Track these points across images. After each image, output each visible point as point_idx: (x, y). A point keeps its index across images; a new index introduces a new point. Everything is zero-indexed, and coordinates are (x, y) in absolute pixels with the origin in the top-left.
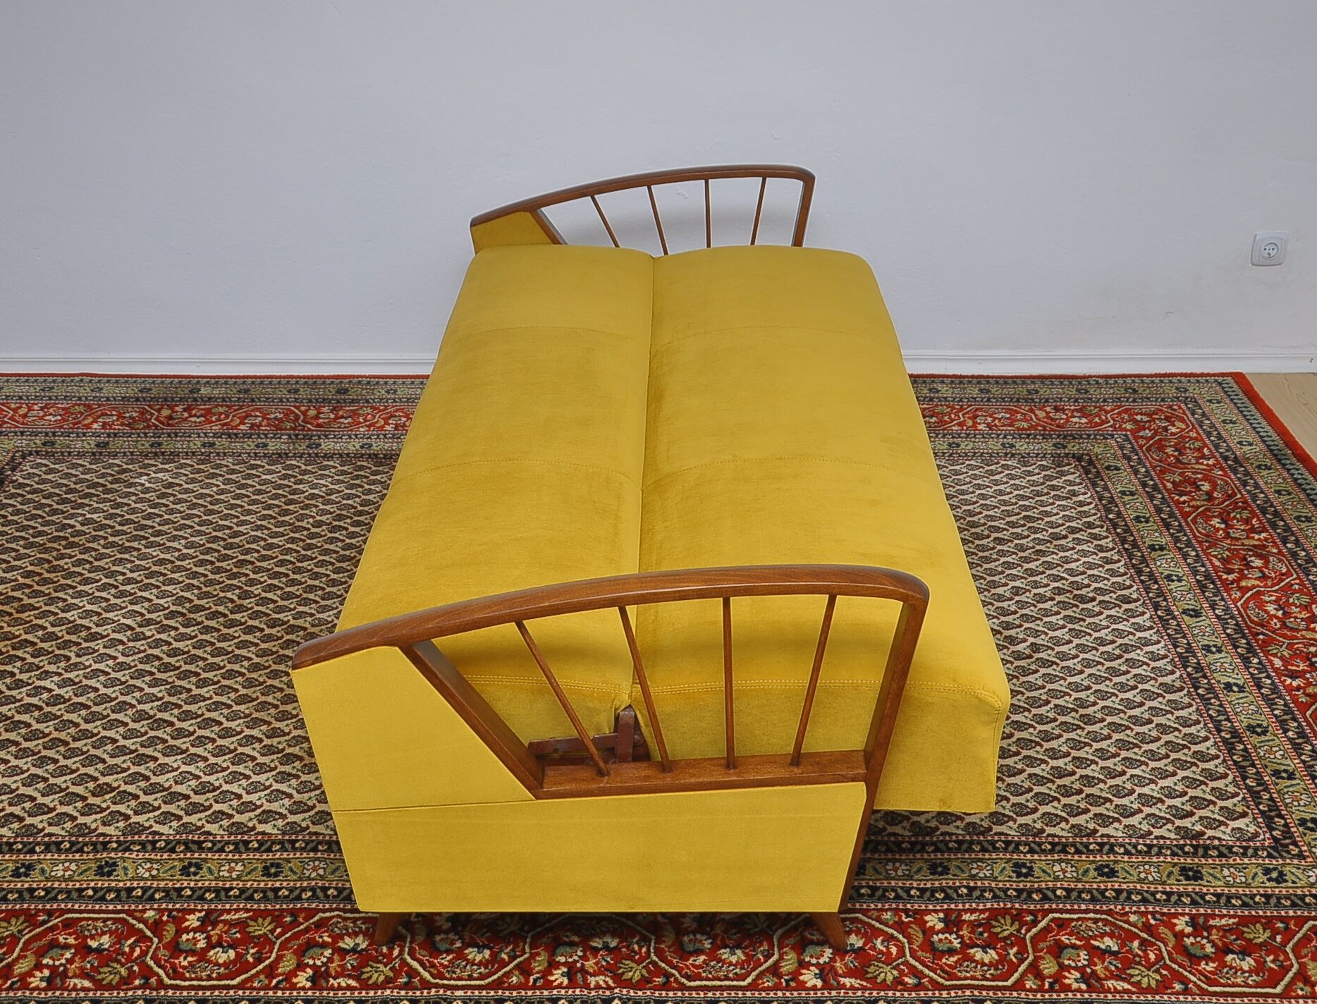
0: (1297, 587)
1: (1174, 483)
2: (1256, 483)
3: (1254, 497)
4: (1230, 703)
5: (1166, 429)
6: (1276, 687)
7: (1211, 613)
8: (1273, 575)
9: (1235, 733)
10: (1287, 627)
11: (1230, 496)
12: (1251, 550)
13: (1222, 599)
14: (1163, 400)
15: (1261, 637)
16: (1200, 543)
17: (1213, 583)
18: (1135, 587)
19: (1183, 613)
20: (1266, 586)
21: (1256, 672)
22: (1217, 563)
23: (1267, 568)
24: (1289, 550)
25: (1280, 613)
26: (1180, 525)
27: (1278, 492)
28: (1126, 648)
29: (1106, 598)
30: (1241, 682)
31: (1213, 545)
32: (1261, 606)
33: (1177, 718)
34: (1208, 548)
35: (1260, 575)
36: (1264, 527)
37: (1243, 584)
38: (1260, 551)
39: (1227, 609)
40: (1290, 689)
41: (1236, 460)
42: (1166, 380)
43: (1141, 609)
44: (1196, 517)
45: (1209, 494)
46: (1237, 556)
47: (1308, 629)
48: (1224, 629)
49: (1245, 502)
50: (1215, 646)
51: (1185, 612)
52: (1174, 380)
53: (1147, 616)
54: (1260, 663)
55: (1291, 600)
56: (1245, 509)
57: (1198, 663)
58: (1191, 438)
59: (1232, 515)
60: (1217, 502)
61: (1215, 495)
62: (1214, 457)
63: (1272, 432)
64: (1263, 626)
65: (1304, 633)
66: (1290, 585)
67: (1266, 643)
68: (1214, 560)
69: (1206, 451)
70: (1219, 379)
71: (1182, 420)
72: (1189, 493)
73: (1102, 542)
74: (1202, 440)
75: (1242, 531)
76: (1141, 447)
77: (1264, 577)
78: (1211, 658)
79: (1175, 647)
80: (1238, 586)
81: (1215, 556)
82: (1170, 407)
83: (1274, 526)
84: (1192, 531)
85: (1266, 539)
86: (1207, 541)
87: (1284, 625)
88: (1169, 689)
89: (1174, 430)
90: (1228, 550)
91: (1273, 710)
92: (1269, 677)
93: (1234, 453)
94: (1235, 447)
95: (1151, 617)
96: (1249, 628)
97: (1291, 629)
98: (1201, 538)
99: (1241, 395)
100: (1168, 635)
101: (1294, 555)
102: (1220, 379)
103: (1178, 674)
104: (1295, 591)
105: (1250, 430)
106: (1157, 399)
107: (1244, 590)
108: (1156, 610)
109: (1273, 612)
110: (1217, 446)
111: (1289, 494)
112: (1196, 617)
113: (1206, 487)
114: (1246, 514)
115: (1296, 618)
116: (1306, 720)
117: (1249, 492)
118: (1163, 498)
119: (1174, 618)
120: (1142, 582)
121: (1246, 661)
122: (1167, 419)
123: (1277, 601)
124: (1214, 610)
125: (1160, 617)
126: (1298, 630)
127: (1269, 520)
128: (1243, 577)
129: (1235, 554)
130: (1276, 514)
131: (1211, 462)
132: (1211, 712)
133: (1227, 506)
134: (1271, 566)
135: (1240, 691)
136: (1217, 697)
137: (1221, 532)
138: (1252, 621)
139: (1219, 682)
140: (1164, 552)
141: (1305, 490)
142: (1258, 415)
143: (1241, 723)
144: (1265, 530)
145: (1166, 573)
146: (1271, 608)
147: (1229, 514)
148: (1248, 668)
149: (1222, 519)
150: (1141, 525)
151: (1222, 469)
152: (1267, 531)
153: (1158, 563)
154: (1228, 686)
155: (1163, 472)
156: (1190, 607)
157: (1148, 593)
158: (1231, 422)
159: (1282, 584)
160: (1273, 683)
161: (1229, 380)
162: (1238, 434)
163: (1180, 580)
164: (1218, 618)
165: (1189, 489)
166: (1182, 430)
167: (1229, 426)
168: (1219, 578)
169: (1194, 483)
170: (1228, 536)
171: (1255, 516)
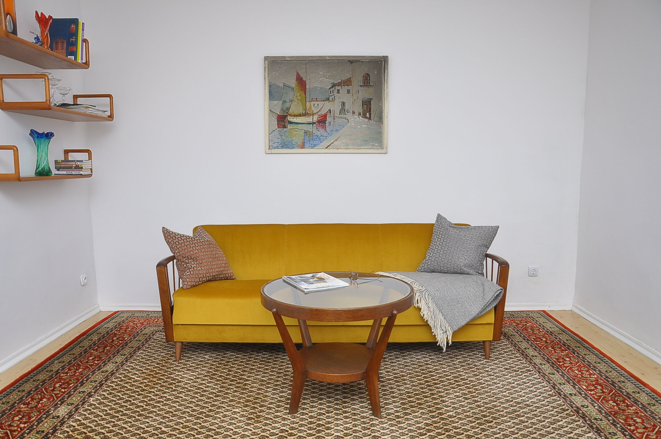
0: (582, 365)
1: (533, 338)
2: (559, 338)
3: (560, 342)
4: (573, 399)
5: (526, 325)
6: (586, 394)
7: (558, 374)
8: (574, 362)
9: (577, 408)
10: (584, 377)
11: (553, 341)
12: (564, 356)
13: (560, 370)
14: (523, 317)
15: (576, 380)
16: (548, 355)
17: (555, 365)
18: (531, 367)
20: (572, 366)
21: (578, 390)
22: (555, 360)
24: (576, 355)
25: (580, 373)
26: (539, 350)
27: (567, 340)
28: (534, 384)
29: (522, 370)
30: (574, 393)
31: (552, 355)
32: (573, 371)
33: (557, 404)
34: (550, 356)
38: (567, 356)
39: (563, 373)
40: (591, 394)
41: (551, 332)
42: (522, 312)
43: (535, 373)
44: (544, 347)
45: (546, 341)
46: (560, 358)
47: (590, 377)
48: (564, 378)
49: (558, 343)
50: (562, 383)
51: (549, 374)
52: (524, 312)
53: (537, 375)
54: (579, 387)
55: (582, 369)
57: (559, 388)
58: (535, 327)
59: (555, 347)
60: (549, 343)
61: (548, 341)
62: (544, 332)
63: (559, 325)
64: (576, 377)
65: (590, 378)
66: (580, 365)
67: (578, 382)
69: (540, 330)
71: (531, 323)
72: (539, 341)
73: (516, 355)
74: (538, 327)
75: (560, 351)
76: (520, 329)
77: (571, 363)
78: (562, 386)
79: (550, 384)
80: (564, 366)
81: (554, 358)
82: (526, 319)
83: (570, 349)
84: (544, 351)
85: (568, 353)
87: (582, 376)
88: (551, 395)
89: (529, 325)
90: (557, 356)
91: (588, 400)
92: (583, 391)
93: (549, 330)
94: (550, 329)
95: (539, 375)
96: (571, 377)
97: (585, 378)
98: (547, 353)
99: (546, 316)
100: (546, 380)
101: (578, 357)
102: (539, 312)
103: (553, 391)
104: (582, 367)
105: (553, 325)
106: (521, 317)
107: (566, 367)
108: (540, 373)
109: (578, 373)
110: (544, 329)
111: (571, 340)
112: (553, 375)
113: (544, 339)
114: (559, 346)
115: (585, 374)
116: (600, 403)
117: (558, 340)
118: (531, 342)
119: (546, 375)
120: (533, 366)
121: (574, 387)
122: (525, 322)
123: (577, 370)
124: (559, 373)
125: (542, 375)
126: (587, 378)
127: (567, 348)
129: (560, 357)
130: (568, 346)
131: (543, 333)
132: (568, 402)
133: (552, 344)
134: (572, 360)
135: (575, 396)
136: (568, 397)
137: (553, 351)
138: (572, 375)
139: (567, 393)
140: (537, 357)
141: (575, 340)
142: (553, 321)
143: (579, 405)
145: (539, 363)
146: (576, 372)
147: (554, 346)
148: (575, 389)
149: (552, 348)
150: (527, 350)
151: (547, 335)
152: (567, 351)
153: (536, 360)
154: (571, 394)
155: (529, 336)
156: (550, 372)
157: (535, 368)
158: (546, 322)
159: (577, 365)
160: (585, 393)
161: (541, 312)
162: (549, 326)
163: (545, 365)
164: (560, 375)
165: (539, 340)
166: (531, 325)
167: (546, 324)
168: (557, 364)
169: (540, 338)
170: (556, 352)
171: (562, 346)
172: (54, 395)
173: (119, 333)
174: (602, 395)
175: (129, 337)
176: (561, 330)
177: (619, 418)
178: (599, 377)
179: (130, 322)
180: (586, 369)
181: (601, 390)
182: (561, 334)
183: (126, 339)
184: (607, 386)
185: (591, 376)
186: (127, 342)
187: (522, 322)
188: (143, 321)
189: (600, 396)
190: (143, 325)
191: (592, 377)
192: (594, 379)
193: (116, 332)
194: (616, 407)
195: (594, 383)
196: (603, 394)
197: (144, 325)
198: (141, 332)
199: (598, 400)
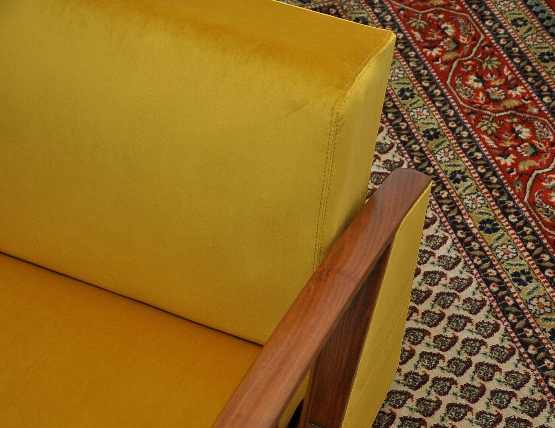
12: (514, 116)
19: (481, 228)
22: (491, 143)
23: (536, 139)
31: (480, 116)
34: (477, 121)
36: (516, 78)
45: (455, 39)
53: (449, 241)
56: (492, 55)
60: (466, 50)
75: (500, 87)
81: (485, 132)
85: (523, 96)
86: (473, 112)
95: (454, 244)
98: (468, 108)
112: (496, 230)
114: (495, 63)
117: (490, 28)
128: (520, 158)
133: (476, 55)
137: (481, 94)
138: (545, 223)
140: (441, 139)
144: (519, 83)
149: (477, 75)
156: (486, 217)
157: (441, 205)
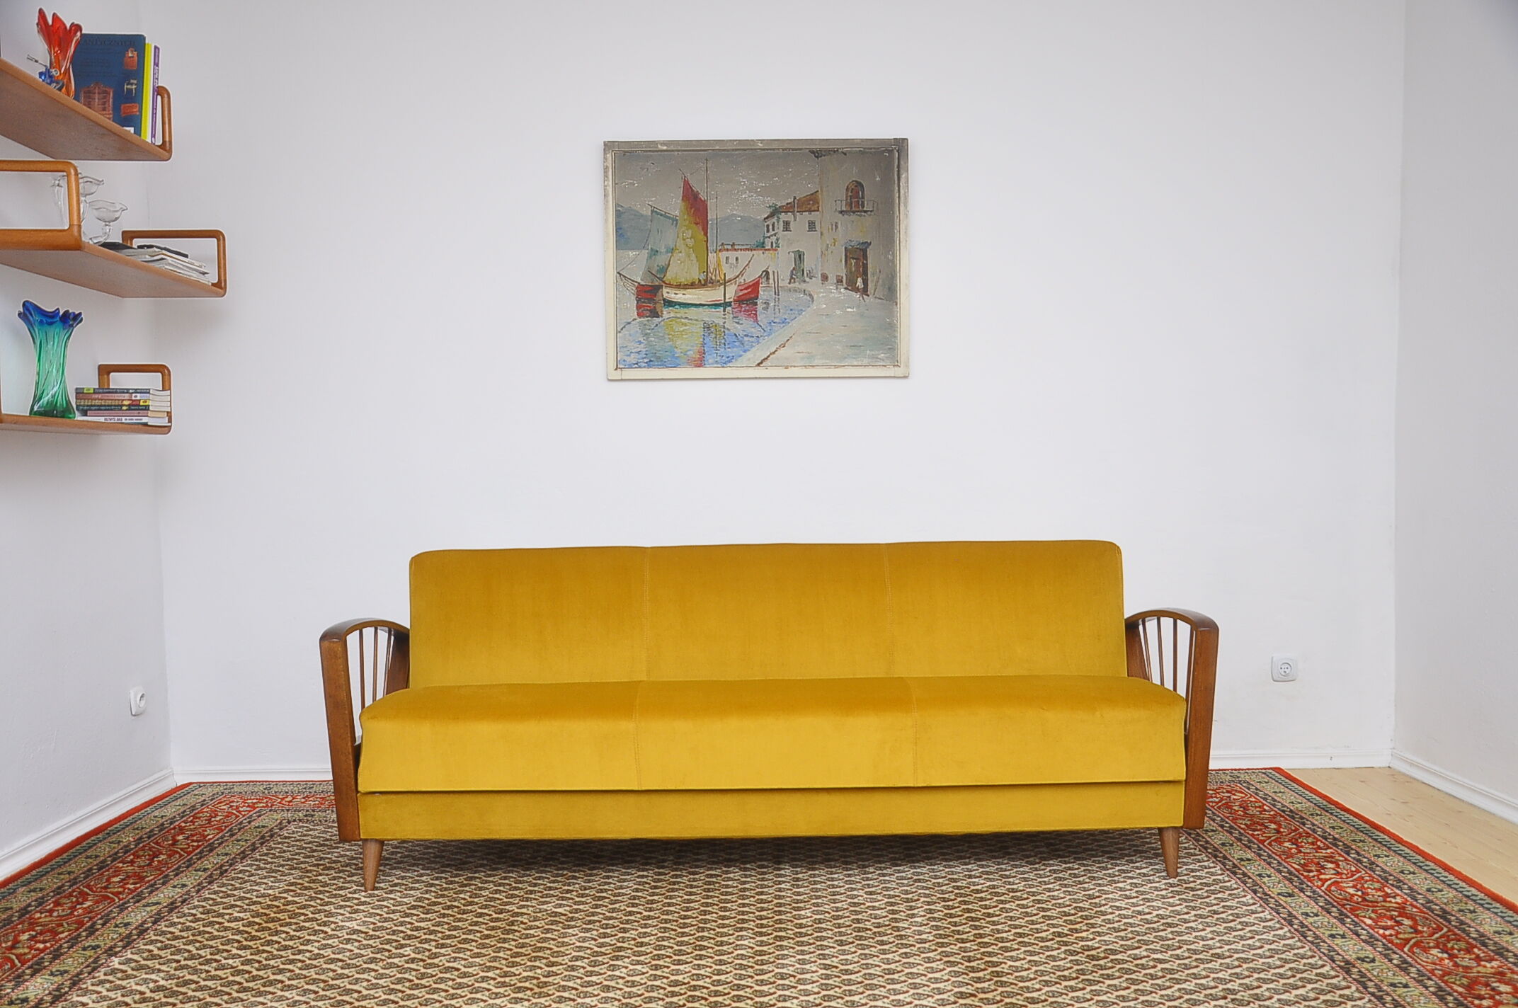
0: (1367, 878)
1: (1245, 824)
2: (1312, 823)
3: (1314, 831)
4: (1337, 945)
5: (1229, 797)
6: (1373, 935)
7: (1302, 894)
8: (1345, 872)
9: (1347, 962)
10: (1368, 901)
11: (1296, 830)
13: (1308, 886)
14: (1222, 782)
15: (1348, 906)
16: (1280, 856)
18: (1234, 881)
20: (1342, 878)
21: (1352, 926)
24: (1354, 858)
25: (1359, 893)
26: (1258, 846)
27: (1332, 827)
28: (1238, 916)
30: (1341, 933)
32: (1342, 889)
33: (1295, 954)
35: (1334, 872)
37: (1322, 877)
38: (1329, 859)
39: (1314, 892)
40: (1384, 936)
41: (1292, 811)
43: (1242, 893)
44: (1270, 842)
46: (1312, 862)
47: (1385, 901)
48: (1316, 903)
49: (1308, 833)
50: (1312, 912)
54: (1353, 921)
55: (1366, 886)
57: (1301, 922)
58: (1251, 802)
59: (1300, 841)
61: (1282, 830)
62: (1273, 810)
64: (1347, 900)
65: (1383, 904)
66: (1361, 878)
67: (1353, 910)
68: (1294, 865)
69: (1265, 807)
70: (1264, 771)
71: (1242, 793)
72: (1260, 830)
74: (1261, 802)
77: (1338, 873)
78: (1311, 920)
79: (1279, 914)
80: (1318, 878)
83: (1336, 845)
84: (1270, 849)
87: (1364, 900)
88: (1282, 938)
90: (1304, 859)
91: (1374, 948)
92: (1363, 929)
93: (1288, 808)
94: (1290, 806)
96: (1336, 901)
97: (1371, 902)
99: (1285, 779)
100: (1270, 907)
101: (1358, 860)
103: (1286, 929)
104: (1367, 881)
105: (1298, 796)
107: (1325, 880)
108: (1255, 894)
110: (1274, 805)
111: (1342, 828)
113: (1273, 826)
115: (1374, 895)
118: (1240, 832)
119: (1272, 897)
121: (1341, 921)
123: (1354, 887)
124: (1304, 893)
125: (1260, 898)
126: (1377, 902)
127: (1330, 843)
129: (1310, 861)
130: (1334, 838)
131: (1272, 813)
132: (1322, 950)
134: (1341, 867)
135: (1343, 938)
136: (1324, 942)
139: (1323, 933)
143: (1351, 957)
145: (1257, 873)
146: (1351, 891)
147: (1297, 840)
148: (1344, 924)
150: (1227, 848)
151: (1283, 817)
152: (1331, 848)
153: (1248, 868)
154: (1332, 935)
155: (1236, 818)
158: (1280, 792)
159: (1355, 877)
160: (1368, 933)
161: (1270, 771)
162: (1288, 799)
163: (1269, 876)
164: (1307, 896)
165: (1259, 827)
166: (1242, 797)
167: (1280, 795)
168: (1302, 875)
169: (1262, 824)
170: (1300, 852)
171: (1318, 840)
172: (14, 957)
173: (192, 827)
174: (1413, 938)
175: (218, 834)
176: (1319, 806)
177: (1454, 983)
178: (1407, 901)
179: (221, 803)
180: (1377, 885)
181: (1411, 927)
182: (1317, 815)
183: (210, 837)
184: (1427, 919)
185: (1388, 899)
186: (213, 843)
187: (1218, 793)
188: (254, 801)
189: (1408, 940)
190: (255, 808)
191: (1390, 902)
192: (1395, 905)
193: (183, 825)
194: (1447, 961)
195: (1396, 913)
196: (1414, 935)
197: (257, 809)
198: (249, 822)
199: (1401, 947)
